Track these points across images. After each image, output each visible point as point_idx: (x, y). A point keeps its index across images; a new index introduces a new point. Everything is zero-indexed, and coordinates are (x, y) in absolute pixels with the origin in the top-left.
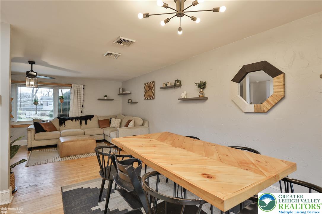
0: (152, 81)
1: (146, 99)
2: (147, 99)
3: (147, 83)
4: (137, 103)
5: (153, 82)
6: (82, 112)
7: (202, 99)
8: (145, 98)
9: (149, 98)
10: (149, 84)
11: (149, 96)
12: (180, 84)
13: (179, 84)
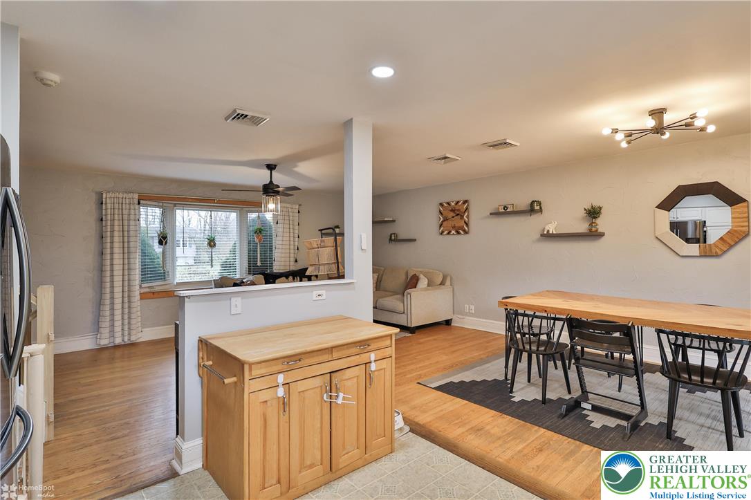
0: (462, 198)
1: (446, 232)
2: (449, 233)
3: (448, 203)
4: (415, 240)
5: (465, 202)
6: (296, 261)
7: (593, 234)
8: (443, 232)
9: (453, 232)
10: (453, 204)
11: (454, 227)
12: (541, 208)
13: (538, 207)
